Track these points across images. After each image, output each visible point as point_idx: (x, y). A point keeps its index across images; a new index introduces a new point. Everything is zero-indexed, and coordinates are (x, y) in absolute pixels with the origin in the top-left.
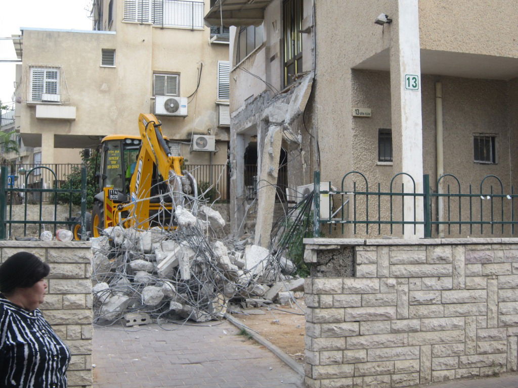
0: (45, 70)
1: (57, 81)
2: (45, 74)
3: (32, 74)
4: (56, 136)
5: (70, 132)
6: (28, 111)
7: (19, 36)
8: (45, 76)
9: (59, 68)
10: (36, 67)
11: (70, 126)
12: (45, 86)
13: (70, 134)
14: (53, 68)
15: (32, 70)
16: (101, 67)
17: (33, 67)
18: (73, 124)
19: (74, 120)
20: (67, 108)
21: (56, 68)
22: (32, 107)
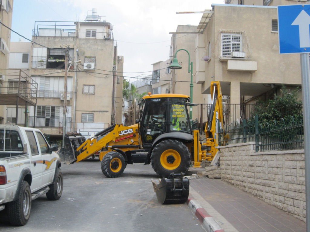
0: (232, 35)
1: (240, 43)
2: (231, 38)
3: (222, 38)
4: (241, 83)
5: (251, 81)
6: (221, 64)
7: (210, 10)
8: (231, 39)
9: (242, 33)
10: (224, 32)
11: (252, 76)
12: (231, 47)
13: (252, 82)
14: (237, 33)
15: (222, 35)
16: (272, 33)
17: (222, 32)
18: (253, 74)
19: (254, 72)
20: (250, 62)
21: (239, 33)
22: (224, 62)
